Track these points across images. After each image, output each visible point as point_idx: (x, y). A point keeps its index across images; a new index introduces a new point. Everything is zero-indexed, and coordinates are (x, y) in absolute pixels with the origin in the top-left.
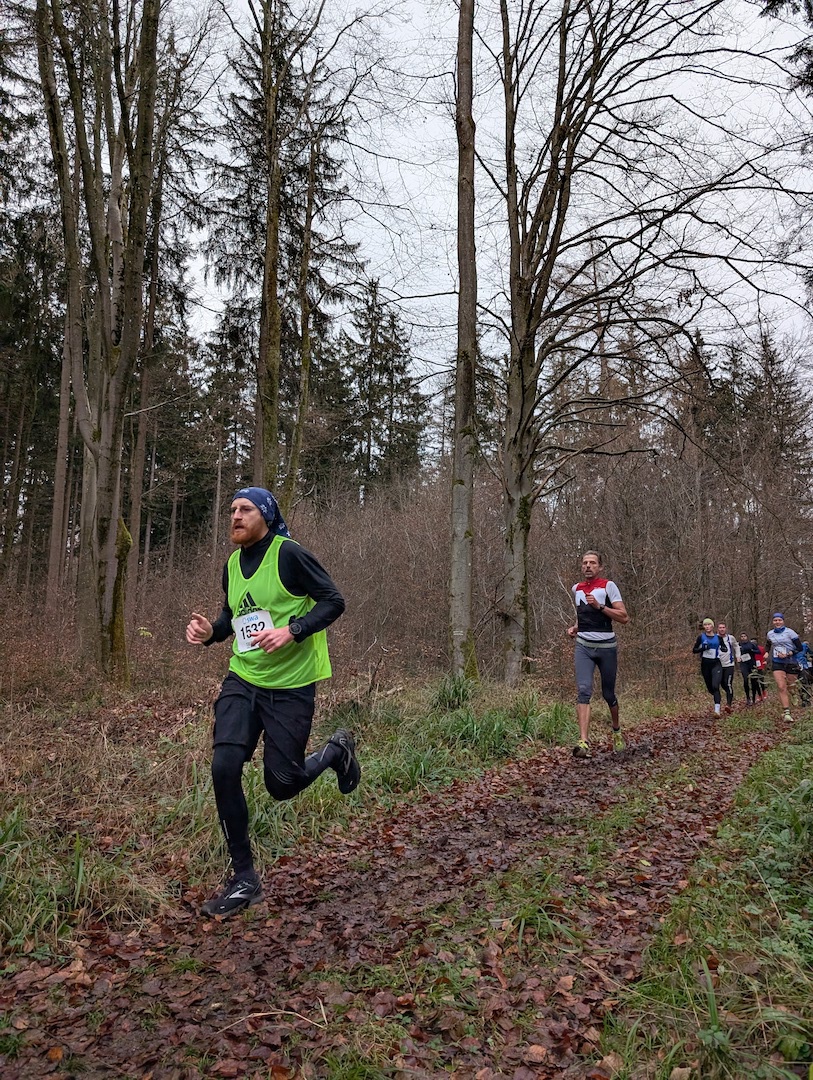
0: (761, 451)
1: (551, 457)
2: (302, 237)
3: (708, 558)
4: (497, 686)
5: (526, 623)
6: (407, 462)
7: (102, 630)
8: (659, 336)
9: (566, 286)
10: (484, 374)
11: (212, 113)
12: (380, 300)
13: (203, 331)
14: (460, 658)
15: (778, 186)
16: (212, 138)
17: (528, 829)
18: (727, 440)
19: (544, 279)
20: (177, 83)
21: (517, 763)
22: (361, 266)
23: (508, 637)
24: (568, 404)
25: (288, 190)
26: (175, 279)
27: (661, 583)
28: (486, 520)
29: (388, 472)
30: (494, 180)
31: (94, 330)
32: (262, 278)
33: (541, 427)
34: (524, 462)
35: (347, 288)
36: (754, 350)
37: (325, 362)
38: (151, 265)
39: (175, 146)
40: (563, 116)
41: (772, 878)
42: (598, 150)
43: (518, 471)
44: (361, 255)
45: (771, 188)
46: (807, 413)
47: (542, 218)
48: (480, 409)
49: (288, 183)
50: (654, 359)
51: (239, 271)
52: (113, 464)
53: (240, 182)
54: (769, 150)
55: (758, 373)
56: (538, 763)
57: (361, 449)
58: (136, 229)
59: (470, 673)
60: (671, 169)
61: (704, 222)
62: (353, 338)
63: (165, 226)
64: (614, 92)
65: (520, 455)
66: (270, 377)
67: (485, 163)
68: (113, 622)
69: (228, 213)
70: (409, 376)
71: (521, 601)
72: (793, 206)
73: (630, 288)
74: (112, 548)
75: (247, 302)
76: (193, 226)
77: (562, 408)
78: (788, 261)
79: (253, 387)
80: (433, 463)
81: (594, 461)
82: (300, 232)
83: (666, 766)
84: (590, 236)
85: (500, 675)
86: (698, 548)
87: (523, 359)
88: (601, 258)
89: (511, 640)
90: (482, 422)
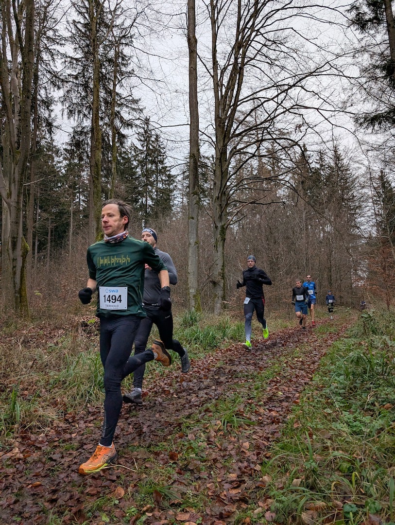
0: (333, 202)
1: (235, 205)
2: (111, 95)
3: (309, 253)
4: (211, 315)
5: (224, 285)
6: (166, 208)
7: (15, 293)
8: (286, 147)
9: (242, 121)
10: (203, 165)
11: (63, 30)
12: (150, 127)
13: (62, 142)
14: (193, 303)
15: (342, 74)
16: (64, 43)
17: (227, 380)
18: (317, 197)
19: (232, 118)
20: (45, 14)
21: (221, 350)
22: (141, 110)
23: (215, 292)
24: (243, 180)
25: (104, 71)
26: (47, 115)
27: (287, 265)
28: (204, 236)
29: (156, 213)
30: (206, 68)
31: (6, 141)
32: (91, 116)
33: (231, 190)
34: (223, 208)
35: (135, 122)
36: (331, 154)
37: (123, 158)
38: (34, 108)
39: (44, 47)
40: (240, 37)
41: (337, 397)
42: (256, 55)
43: (220, 213)
44: (141, 105)
45: (339, 75)
46: (354, 184)
47: (230, 87)
48: (201, 182)
49: (103, 67)
50: (284, 158)
51: (79, 112)
52: (18, 209)
53: (79, 66)
54: (338, 56)
55: (332, 164)
56: (230, 350)
57: (142, 202)
58: (26, 89)
59: (198, 309)
60: (292, 65)
61: (307, 91)
62: (137, 146)
63: (41, 88)
64: (264, 25)
65: (220, 205)
66: (97, 166)
67: (202, 59)
68: (20, 289)
69: (73, 82)
70: (166, 165)
71: (221, 275)
72: (349, 84)
73: (272, 123)
74: (19, 252)
75: (84, 128)
76: (55, 88)
77: (240, 182)
78: (346, 111)
79: (88, 170)
80: (178, 208)
81: (255, 207)
82: (110, 92)
83: (289, 350)
84: (253, 97)
85: (212, 310)
86: (304, 249)
87: (222, 158)
88: (258, 108)
89: (217, 293)
90: (202, 189)
